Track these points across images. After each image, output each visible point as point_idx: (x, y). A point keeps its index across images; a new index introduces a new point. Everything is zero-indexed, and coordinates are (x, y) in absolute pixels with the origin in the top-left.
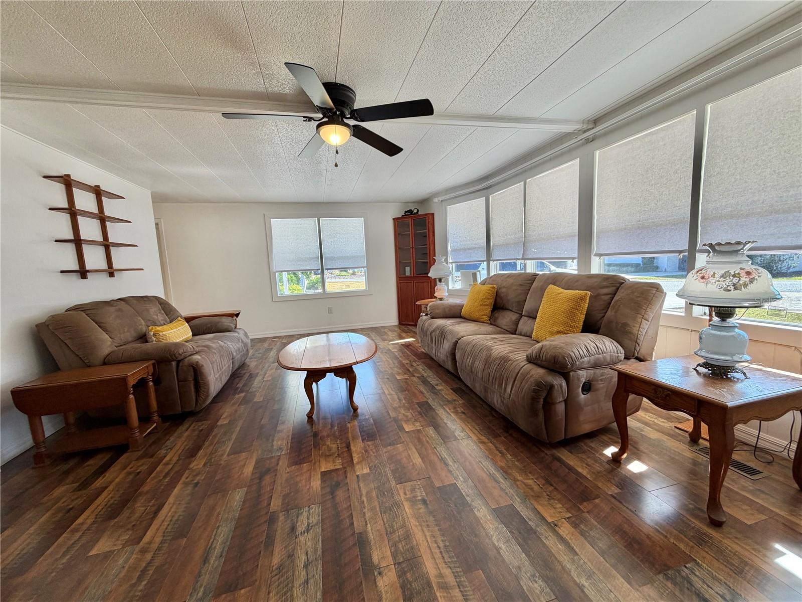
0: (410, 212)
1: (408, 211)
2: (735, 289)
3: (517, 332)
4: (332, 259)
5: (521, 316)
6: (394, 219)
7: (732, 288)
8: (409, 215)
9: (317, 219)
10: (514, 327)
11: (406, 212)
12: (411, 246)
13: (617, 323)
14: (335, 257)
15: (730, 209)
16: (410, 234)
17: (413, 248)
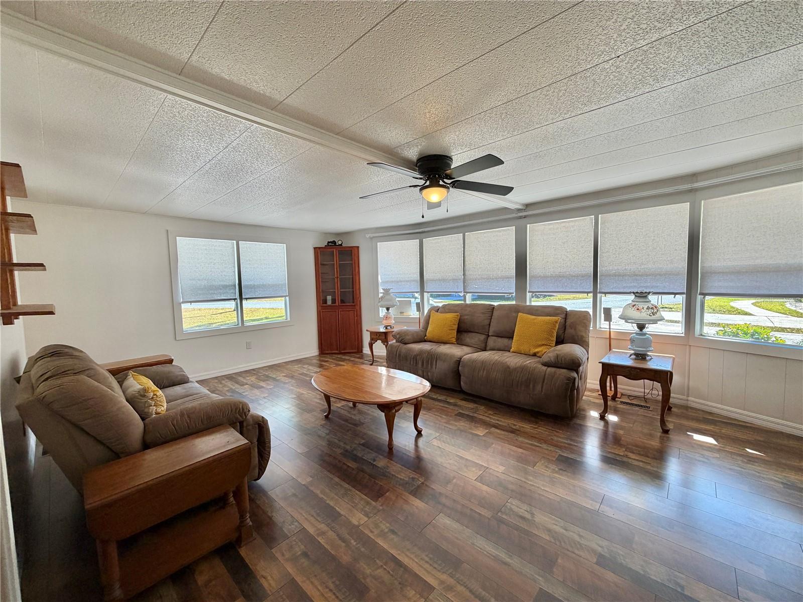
0: (334, 242)
1: (331, 242)
2: (653, 315)
3: (488, 348)
4: (253, 287)
5: (488, 336)
6: (314, 248)
7: (652, 314)
8: (332, 246)
9: (235, 242)
10: (483, 345)
11: (329, 242)
12: (336, 276)
13: (578, 336)
14: (254, 285)
15: (614, 272)
16: (334, 264)
17: (337, 278)
